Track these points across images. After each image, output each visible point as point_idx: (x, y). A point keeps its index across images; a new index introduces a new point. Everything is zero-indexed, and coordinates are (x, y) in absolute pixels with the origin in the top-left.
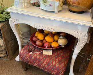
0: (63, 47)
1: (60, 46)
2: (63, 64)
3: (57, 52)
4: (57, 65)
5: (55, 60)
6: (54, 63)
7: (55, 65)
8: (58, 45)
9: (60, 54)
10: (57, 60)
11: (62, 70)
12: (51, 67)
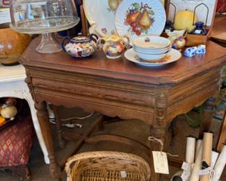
0: (12, 119)
1: (7, 119)
2: (20, 143)
3: (7, 130)
4: (11, 148)
5: (6, 143)
6: (5, 147)
7: (8, 149)
8: (4, 120)
9: (12, 131)
10: (9, 142)
11: (20, 151)
12: (3, 155)
